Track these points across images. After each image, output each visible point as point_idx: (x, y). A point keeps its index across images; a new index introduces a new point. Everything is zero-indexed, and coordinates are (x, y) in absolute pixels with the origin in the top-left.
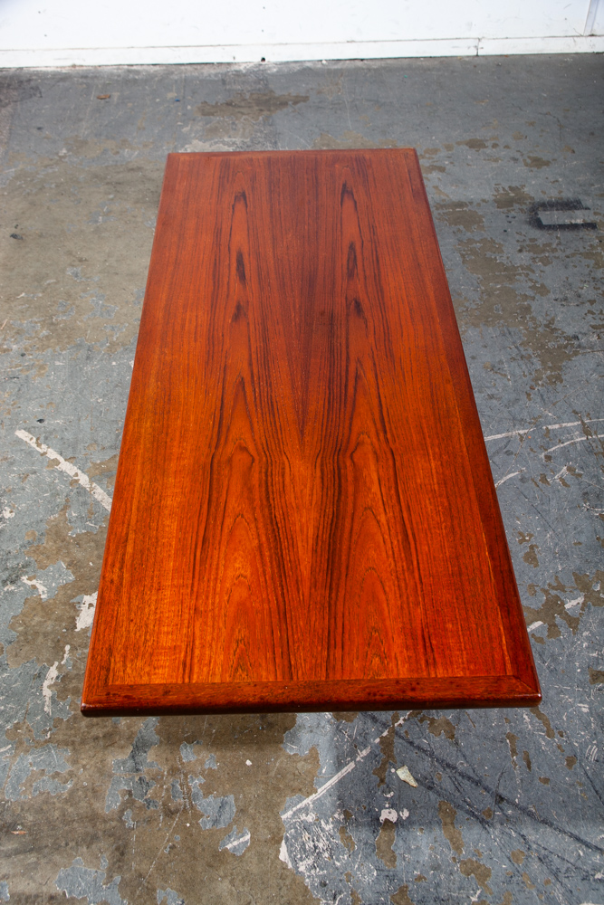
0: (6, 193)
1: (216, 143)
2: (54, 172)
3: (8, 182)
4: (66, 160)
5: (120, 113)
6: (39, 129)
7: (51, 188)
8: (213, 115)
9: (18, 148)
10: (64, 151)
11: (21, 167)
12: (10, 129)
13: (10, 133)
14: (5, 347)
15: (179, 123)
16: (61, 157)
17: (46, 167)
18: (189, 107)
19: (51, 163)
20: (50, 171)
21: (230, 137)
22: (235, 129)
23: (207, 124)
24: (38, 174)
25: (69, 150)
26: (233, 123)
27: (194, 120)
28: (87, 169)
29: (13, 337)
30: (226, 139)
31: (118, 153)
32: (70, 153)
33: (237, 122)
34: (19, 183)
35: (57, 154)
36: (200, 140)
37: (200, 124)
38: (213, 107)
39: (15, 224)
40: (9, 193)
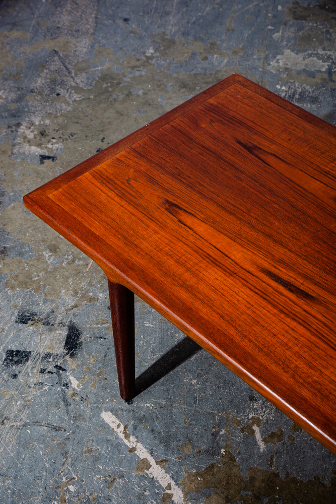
0: (92, 97)
1: (310, 55)
2: (141, 76)
3: (94, 83)
4: (153, 62)
5: (208, 9)
6: (126, 20)
7: (138, 96)
8: (305, 19)
9: (104, 41)
10: (151, 51)
11: (107, 65)
12: (96, 18)
13: (96, 23)
14: (91, 294)
15: (270, 27)
16: (149, 58)
17: (133, 68)
18: (280, 8)
19: (138, 63)
20: (137, 74)
21: (324, 49)
22: (330, 40)
23: (299, 30)
24: (125, 76)
25: (156, 50)
26: (328, 32)
27: (285, 24)
28: (175, 75)
29: (99, 282)
30: (321, 52)
31: (206, 58)
32: (158, 54)
33: (331, 30)
34: (105, 86)
35: (144, 53)
36: (293, 51)
37: (292, 29)
38: (305, 9)
39: (101, 137)
40: (95, 97)
